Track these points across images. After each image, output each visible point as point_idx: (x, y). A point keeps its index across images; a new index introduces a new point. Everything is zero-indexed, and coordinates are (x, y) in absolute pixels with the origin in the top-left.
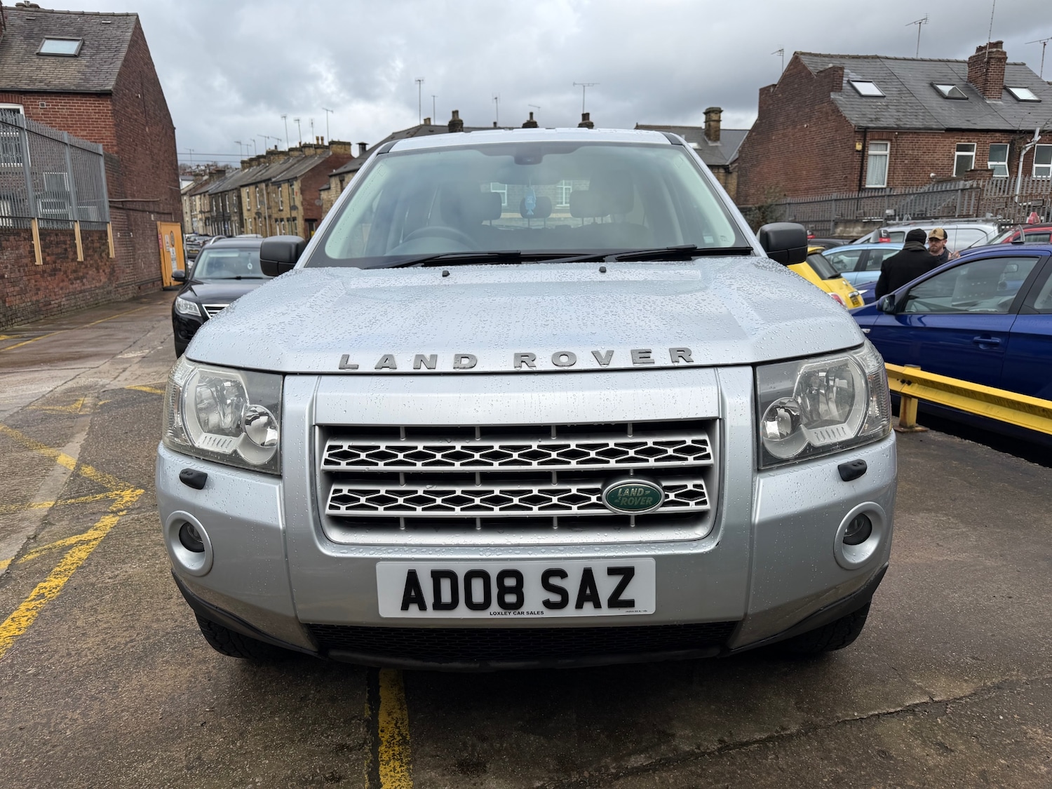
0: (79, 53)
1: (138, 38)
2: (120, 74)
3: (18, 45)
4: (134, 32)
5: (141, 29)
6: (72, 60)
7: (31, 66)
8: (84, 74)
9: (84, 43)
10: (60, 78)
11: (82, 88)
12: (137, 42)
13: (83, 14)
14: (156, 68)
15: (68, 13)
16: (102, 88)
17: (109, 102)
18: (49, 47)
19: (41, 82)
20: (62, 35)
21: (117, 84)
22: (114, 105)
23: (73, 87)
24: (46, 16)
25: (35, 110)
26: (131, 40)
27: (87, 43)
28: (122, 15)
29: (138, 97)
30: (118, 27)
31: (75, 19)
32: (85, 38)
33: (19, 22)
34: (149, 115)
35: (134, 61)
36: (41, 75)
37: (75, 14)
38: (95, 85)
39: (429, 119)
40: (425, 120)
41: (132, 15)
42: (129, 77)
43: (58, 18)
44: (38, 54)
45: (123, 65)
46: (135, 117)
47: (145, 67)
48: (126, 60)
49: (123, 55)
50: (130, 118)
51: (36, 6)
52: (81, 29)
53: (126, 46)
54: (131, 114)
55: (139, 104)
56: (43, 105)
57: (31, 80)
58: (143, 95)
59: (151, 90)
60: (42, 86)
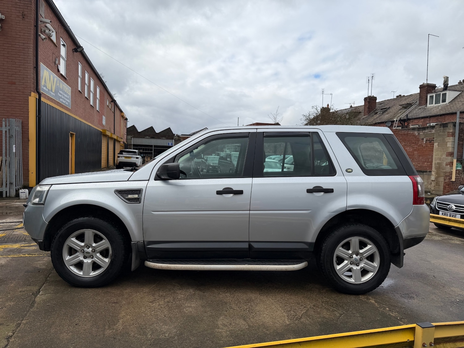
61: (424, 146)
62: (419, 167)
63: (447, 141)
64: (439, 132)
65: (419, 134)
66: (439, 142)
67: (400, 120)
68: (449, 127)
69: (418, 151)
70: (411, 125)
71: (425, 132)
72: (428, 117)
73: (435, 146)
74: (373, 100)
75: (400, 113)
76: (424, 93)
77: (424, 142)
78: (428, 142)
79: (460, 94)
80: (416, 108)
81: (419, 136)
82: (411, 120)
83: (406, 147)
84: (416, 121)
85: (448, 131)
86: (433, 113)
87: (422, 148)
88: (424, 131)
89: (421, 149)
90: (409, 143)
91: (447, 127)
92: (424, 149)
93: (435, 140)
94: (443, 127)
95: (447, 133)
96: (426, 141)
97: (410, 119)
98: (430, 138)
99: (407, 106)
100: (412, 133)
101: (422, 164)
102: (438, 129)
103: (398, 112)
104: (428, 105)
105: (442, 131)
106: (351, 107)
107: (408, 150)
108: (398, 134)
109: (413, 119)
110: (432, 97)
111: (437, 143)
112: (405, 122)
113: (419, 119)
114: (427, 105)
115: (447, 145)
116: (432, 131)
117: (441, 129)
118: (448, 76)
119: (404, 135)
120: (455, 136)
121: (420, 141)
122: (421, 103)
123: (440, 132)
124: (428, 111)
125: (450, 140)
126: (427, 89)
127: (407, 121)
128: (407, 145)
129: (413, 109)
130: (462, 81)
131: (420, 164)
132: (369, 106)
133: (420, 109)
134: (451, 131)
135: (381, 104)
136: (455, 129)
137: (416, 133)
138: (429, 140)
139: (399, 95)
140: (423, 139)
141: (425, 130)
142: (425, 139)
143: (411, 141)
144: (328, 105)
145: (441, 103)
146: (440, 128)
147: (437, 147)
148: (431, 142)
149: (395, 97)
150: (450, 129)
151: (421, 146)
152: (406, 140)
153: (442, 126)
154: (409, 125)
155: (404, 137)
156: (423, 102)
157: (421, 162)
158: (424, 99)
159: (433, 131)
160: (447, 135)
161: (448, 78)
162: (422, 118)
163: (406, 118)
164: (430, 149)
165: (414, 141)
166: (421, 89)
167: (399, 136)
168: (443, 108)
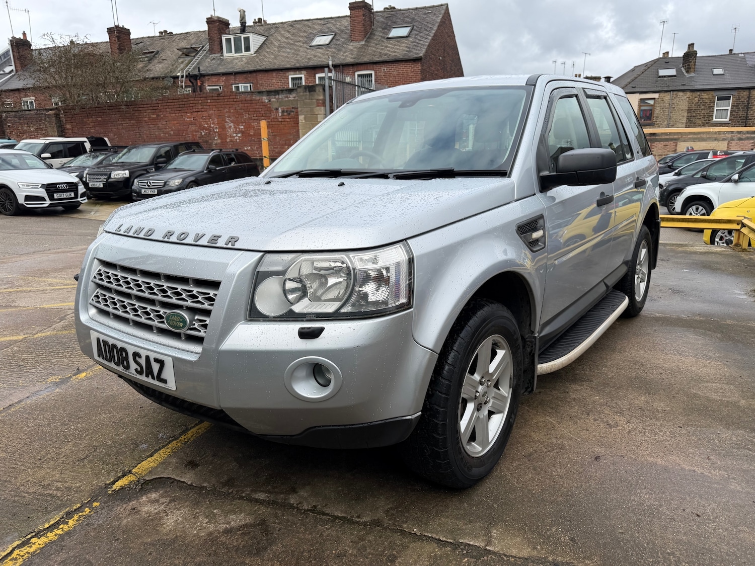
0: (409, 35)
1: (445, 20)
2: (429, 46)
3: (378, 34)
4: (443, 16)
5: (449, 13)
6: (404, 39)
7: (382, 46)
8: (409, 48)
9: (413, 28)
10: (395, 52)
11: (406, 57)
12: (444, 22)
13: (417, 9)
14: (456, 38)
15: (409, 9)
16: (417, 56)
17: (419, 65)
18: (395, 32)
19: (385, 55)
20: (402, 24)
21: (426, 52)
22: (422, 66)
23: (401, 57)
24: (396, 13)
25: (380, 73)
26: (440, 22)
27: (415, 27)
28: (439, 6)
29: (440, 59)
30: (435, 14)
31: (411, 13)
32: (415, 24)
33: (382, 19)
34: (446, 70)
35: (441, 35)
36: (386, 51)
37: (412, 9)
38: (413, 55)
39: (668, 53)
40: (664, 54)
41: (444, 5)
42: (436, 47)
43: (402, 14)
44: (387, 38)
45: (432, 39)
46: (436, 72)
47: (448, 39)
48: (435, 35)
49: (433, 32)
50: (432, 74)
51: (394, 8)
52: (413, 19)
53: (436, 26)
54: (434, 71)
55: (440, 64)
56: (384, 70)
57: (381, 55)
58: (444, 57)
59: (450, 53)
60: (385, 58)
61: (280, 120)
62: (276, 153)
63: (317, 113)
64: (303, 98)
65: (270, 101)
66: (306, 114)
67: (190, 77)
68: (317, 91)
69: (273, 128)
70: (207, 85)
71: (279, 98)
72: (232, 73)
73: (301, 120)
74: (126, 35)
75: (182, 62)
76: (216, 32)
77: (280, 114)
78: (285, 114)
79: (265, 41)
80: (205, 57)
81: (270, 104)
82: (207, 78)
83: (252, 121)
84: (214, 79)
85: (316, 97)
86: (238, 67)
87: (278, 123)
88: (277, 97)
89: (276, 126)
90: (255, 115)
91: (315, 91)
92: (282, 126)
93: (300, 111)
94: (310, 91)
95: (315, 100)
96: (283, 111)
97: (203, 76)
98: (287, 108)
99: (189, 52)
100: (258, 98)
101: (280, 148)
102: (302, 94)
103: (177, 60)
104: (226, 54)
105: (308, 97)
106: (72, 42)
107: (256, 127)
108: (235, 100)
109: (208, 75)
110: (228, 41)
111: (303, 116)
112: (196, 80)
113: (219, 77)
114: (222, 53)
115: (317, 118)
116: (290, 97)
117: (306, 95)
118: (244, 9)
119: (246, 102)
120: (325, 106)
121: (273, 112)
122: (213, 49)
123: (306, 99)
124: (228, 63)
125: (321, 111)
126: (218, 25)
127: (200, 78)
128: (253, 118)
129: (202, 59)
130: (257, 20)
131: (277, 148)
132: (119, 45)
133: (214, 59)
134: (321, 97)
135: (139, 43)
136: (324, 95)
137: (265, 99)
138: (287, 111)
139: (164, 31)
140: (277, 109)
141: (279, 95)
142: (280, 109)
143: (258, 113)
144: (24, 34)
145: (244, 53)
146: (305, 93)
147: (304, 121)
148: (289, 114)
149: (158, 34)
150: (318, 95)
151: (275, 120)
152: (251, 110)
153: (307, 90)
154: (204, 84)
155: (246, 105)
156: (216, 47)
157: (278, 145)
158: (217, 43)
159: (292, 97)
160: (316, 103)
161: (244, 12)
162: (224, 74)
163: (196, 72)
164: (290, 125)
165: (263, 112)
166: (210, 26)
167: (238, 103)
168: (250, 60)
